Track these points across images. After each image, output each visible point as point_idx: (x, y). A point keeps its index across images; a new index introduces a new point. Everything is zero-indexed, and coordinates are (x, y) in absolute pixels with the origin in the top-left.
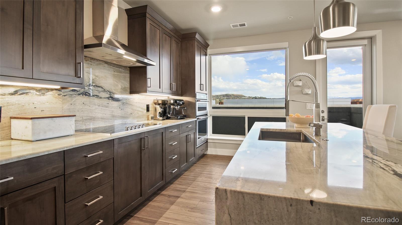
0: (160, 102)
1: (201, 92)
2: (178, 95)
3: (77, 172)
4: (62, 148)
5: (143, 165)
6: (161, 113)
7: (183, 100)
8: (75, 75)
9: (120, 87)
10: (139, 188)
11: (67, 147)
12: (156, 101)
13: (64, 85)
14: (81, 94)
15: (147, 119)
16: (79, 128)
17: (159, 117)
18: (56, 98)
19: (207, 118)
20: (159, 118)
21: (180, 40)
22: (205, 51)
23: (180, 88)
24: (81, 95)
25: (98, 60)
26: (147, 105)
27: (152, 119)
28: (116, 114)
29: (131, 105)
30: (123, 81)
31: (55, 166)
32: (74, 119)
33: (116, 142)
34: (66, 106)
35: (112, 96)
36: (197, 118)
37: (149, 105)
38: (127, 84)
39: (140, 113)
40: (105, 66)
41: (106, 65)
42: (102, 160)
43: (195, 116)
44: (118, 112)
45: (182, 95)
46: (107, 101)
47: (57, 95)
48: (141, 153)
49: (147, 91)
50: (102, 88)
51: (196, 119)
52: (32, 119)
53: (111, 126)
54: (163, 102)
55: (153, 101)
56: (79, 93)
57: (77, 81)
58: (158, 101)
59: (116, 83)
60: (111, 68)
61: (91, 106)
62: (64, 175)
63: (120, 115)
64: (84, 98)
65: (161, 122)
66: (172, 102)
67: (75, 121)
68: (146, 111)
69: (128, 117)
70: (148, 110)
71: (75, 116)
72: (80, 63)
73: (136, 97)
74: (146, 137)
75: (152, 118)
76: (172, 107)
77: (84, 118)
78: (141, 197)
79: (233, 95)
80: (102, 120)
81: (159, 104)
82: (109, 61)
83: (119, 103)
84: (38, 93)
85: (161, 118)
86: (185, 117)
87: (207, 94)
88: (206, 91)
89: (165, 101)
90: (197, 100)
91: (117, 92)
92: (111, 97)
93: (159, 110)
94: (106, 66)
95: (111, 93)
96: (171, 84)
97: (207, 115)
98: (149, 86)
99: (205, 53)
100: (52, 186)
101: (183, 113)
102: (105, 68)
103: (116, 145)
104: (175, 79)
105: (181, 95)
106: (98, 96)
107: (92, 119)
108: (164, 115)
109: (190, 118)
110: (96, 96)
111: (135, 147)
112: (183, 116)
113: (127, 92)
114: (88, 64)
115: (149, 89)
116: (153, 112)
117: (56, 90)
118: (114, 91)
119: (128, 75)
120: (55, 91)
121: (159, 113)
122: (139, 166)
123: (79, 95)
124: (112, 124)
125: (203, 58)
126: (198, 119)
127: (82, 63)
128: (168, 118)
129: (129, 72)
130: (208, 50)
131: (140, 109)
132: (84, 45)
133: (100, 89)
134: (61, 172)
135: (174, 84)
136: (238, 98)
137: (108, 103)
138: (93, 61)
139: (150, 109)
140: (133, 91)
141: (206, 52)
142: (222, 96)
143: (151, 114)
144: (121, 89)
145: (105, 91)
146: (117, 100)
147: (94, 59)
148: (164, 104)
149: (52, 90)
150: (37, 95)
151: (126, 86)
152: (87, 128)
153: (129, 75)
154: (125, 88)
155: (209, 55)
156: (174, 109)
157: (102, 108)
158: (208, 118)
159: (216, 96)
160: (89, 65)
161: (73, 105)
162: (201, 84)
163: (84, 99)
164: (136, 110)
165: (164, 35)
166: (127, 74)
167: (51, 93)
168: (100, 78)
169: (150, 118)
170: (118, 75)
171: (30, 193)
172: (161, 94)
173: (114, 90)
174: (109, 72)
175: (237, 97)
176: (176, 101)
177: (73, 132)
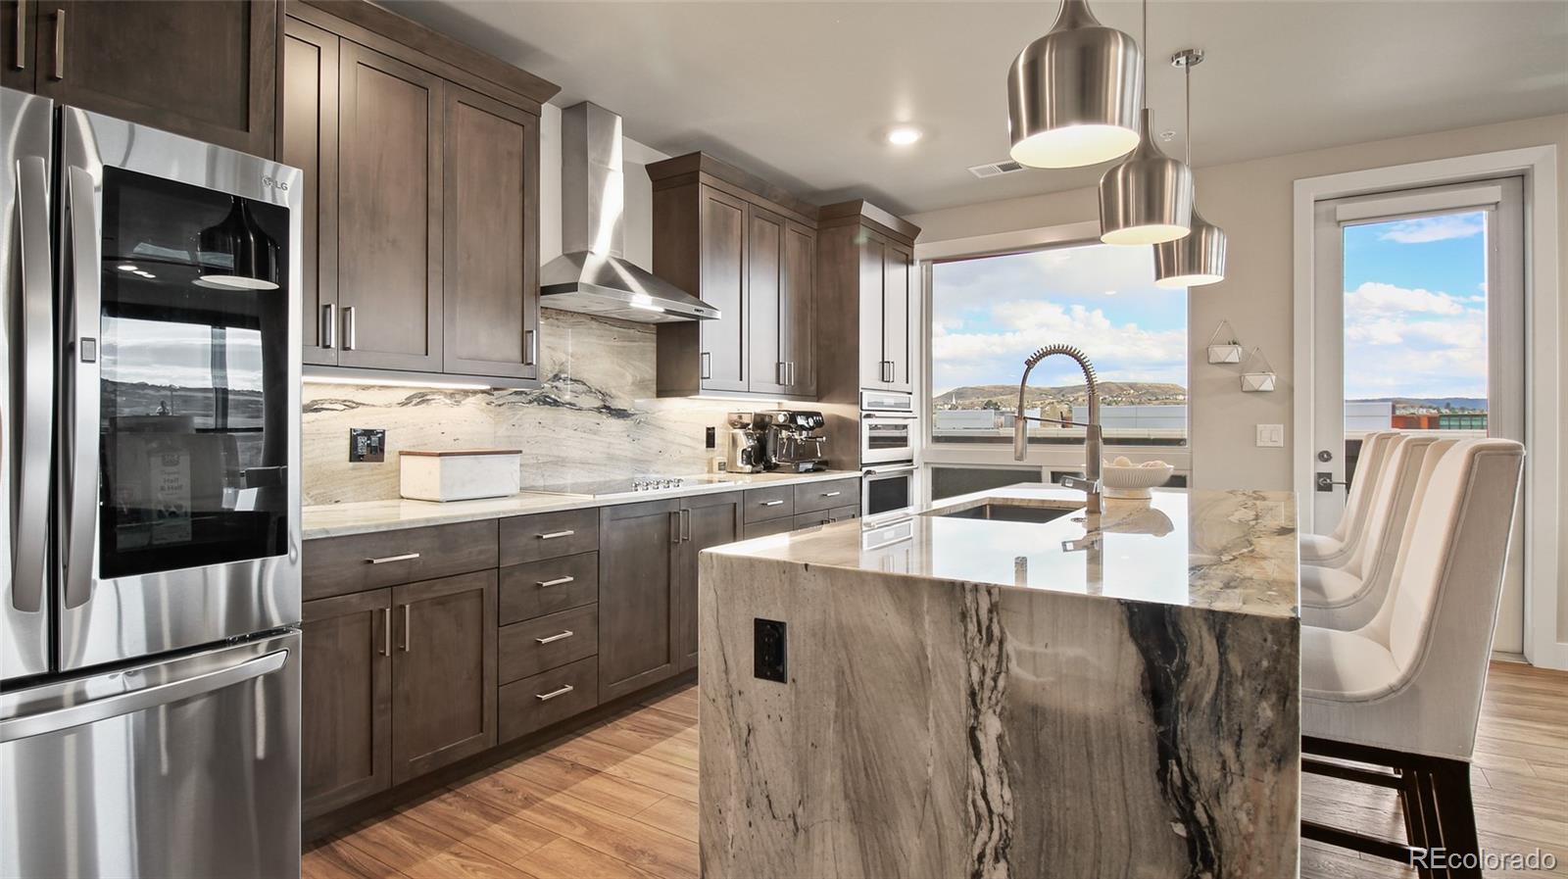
0: (746, 419)
1: (885, 386)
2: (803, 396)
3: (524, 567)
4: (495, 513)
5: (674, 583)
6: (750, 452)
7: (819, 414)
8: (520, 360)
9: (629, 379)
10: (663, 639)
11: (504, 513)
12: (735, 417)
13: (499, 382)
14: (535, 400)
15: (706, 469)
16: (529, 483)
17: (742, 465)
18: (482, 410)
19: (911, 472)
20: (741, 468)
21: (815, 225)
22: (906, 250)
23: (814, 375)
24: (536, 403)
25: (575, 313)
26: (708, 429)
27: (720, 469)
28: (618, 452)
29: (659, 427)
30: (637, 363)
31: (483, 547)
32: (517, 458)
33: (605, 515)
34: (502, 431)
35: (607, 404)
36: (865, 469)
37: (714, 428)
38: (651, 371)
39: (686, 452)
40: (591, 328)
41: (594, 324)
42: (572, 551)
43: (858, 464)
44: (625, 448)
45: (819, 398)
46: (594, 417)
47: (484, 404)
48: (669, 551)
49: (701, 391)
50: (585, 384)
51: (859, 474)
52: (440, 455)
53: (606, 482)
54: (759, 419)
55: (727, 416)
56: (529, 398)
57: (526, 371)
58: (740, 417)
59: (618, 368)
60: (606, 330)
61: (557, 429)
62: (499, 568)
63: (630, 455)
64: (542, 409)
65: (748, 478)
66: (781, 419)
67: (521, 465)
68: (705, 445)
69: (650, 462)
70: (710, 441)
71: (521, 452)
72: (532, 332)
73: (673, 405)
74: (684, 510)
75: (722, 467)
76: (784, 434)
77: (541, 460)
78: (668, 665)
79: (1132, 386)
80: (582, 466)
81: (744, 426)
82: (602, 314)
83: (629, 422)
84: (448, 401)
85: (749, 468)
86: (824, 467)
87: (910, 393)
88: (907, 382)
89: (765, 415)
90: (864, 413)
91: (620, 394)
92: (605, 407)
93: (745, 443)
94: (594, 327)
95: (607, 397)
96: (779, 364)
97: (910, 461)
98: (706, 375)
99: (904, 256)
100: (478, 585)
101: (819, 455)
102: (590, 331)
103: (604, 523)
104: (795, 350)
105: (816, 399)
106: (574, 405)
107: (560, 462)
108: (759, 458)
109: (842, 469)
110: (570, 404)
111: (655, 534)
112: (820, 463)
113: (649, 393)
114: (552, 325)
115: (705, 383)
116: (727, 450)
117: (483, 392)
118: (614, 392)
119: (651, 346)
120: (480, 396)
121: (743, 451)
122: (662, 583)
123: (530, 402)
124: (608, 479)
125: (896, 273)
126: (869, 472)
127: (535, 332)
128: (770, 468)
129: (655, 337)
130: (916, 246)
131: (688, 442)
132: (542, 288)
133: (580, 387)
134: (493, 562)
135: (790, 365)
136: (1157, 399)
137: (597, 421)
138: (561, 317)
139: (718, 440)
140: (664, 390)
141: (907, 255)
142: (1080, 391)
143: (720, 453)
144: (633, 383)
145: (591, 392)
146: (621, 414)
147: (567, 312)
148: (761, 423)
149: (475, 392)
150: (446, 404)
151: (647, 376)
152: (547, 484)
153: (655, 345)
154: (642, 381)
155: (921, 261)
156: (789, 439)
157: (584, 435)
158: (915, 471)
159: (1054, 391)
160: (554, 328)
161: (517, 426)
162: (883, 362)
163: (544, 413)
164: (672, 443)
165: (757, 222)
166: (647, 344)
167: (471, 399)
168: (578, 359)
169: (716, 467)
170: (624, 347)
171: (442, 589)
172: (746, 397)
173: (615, 387)
174: (603, 342)
175: (1153, 394)
176: (793, 416)
177: (516, 490)
